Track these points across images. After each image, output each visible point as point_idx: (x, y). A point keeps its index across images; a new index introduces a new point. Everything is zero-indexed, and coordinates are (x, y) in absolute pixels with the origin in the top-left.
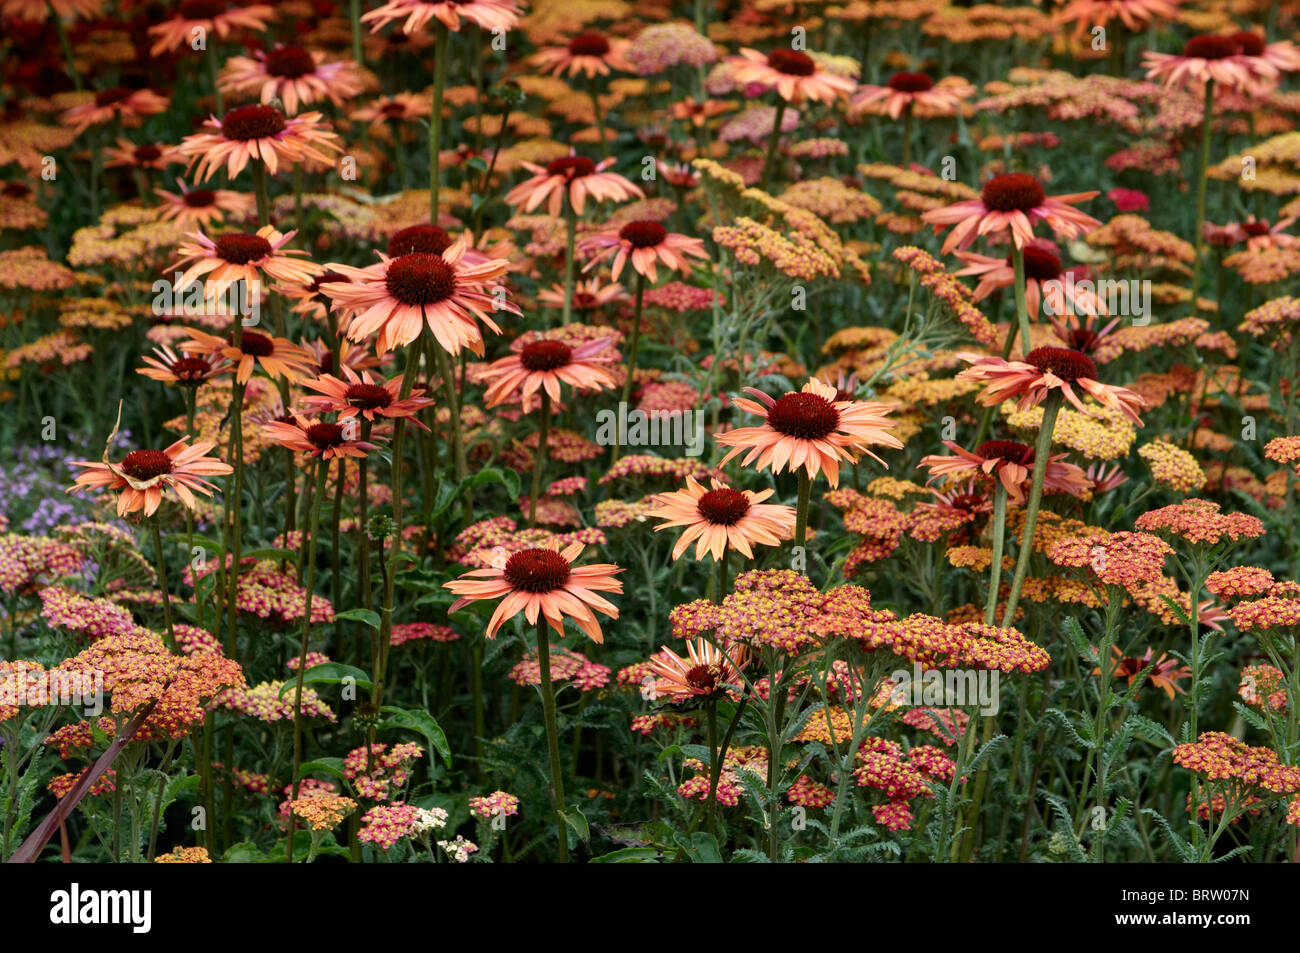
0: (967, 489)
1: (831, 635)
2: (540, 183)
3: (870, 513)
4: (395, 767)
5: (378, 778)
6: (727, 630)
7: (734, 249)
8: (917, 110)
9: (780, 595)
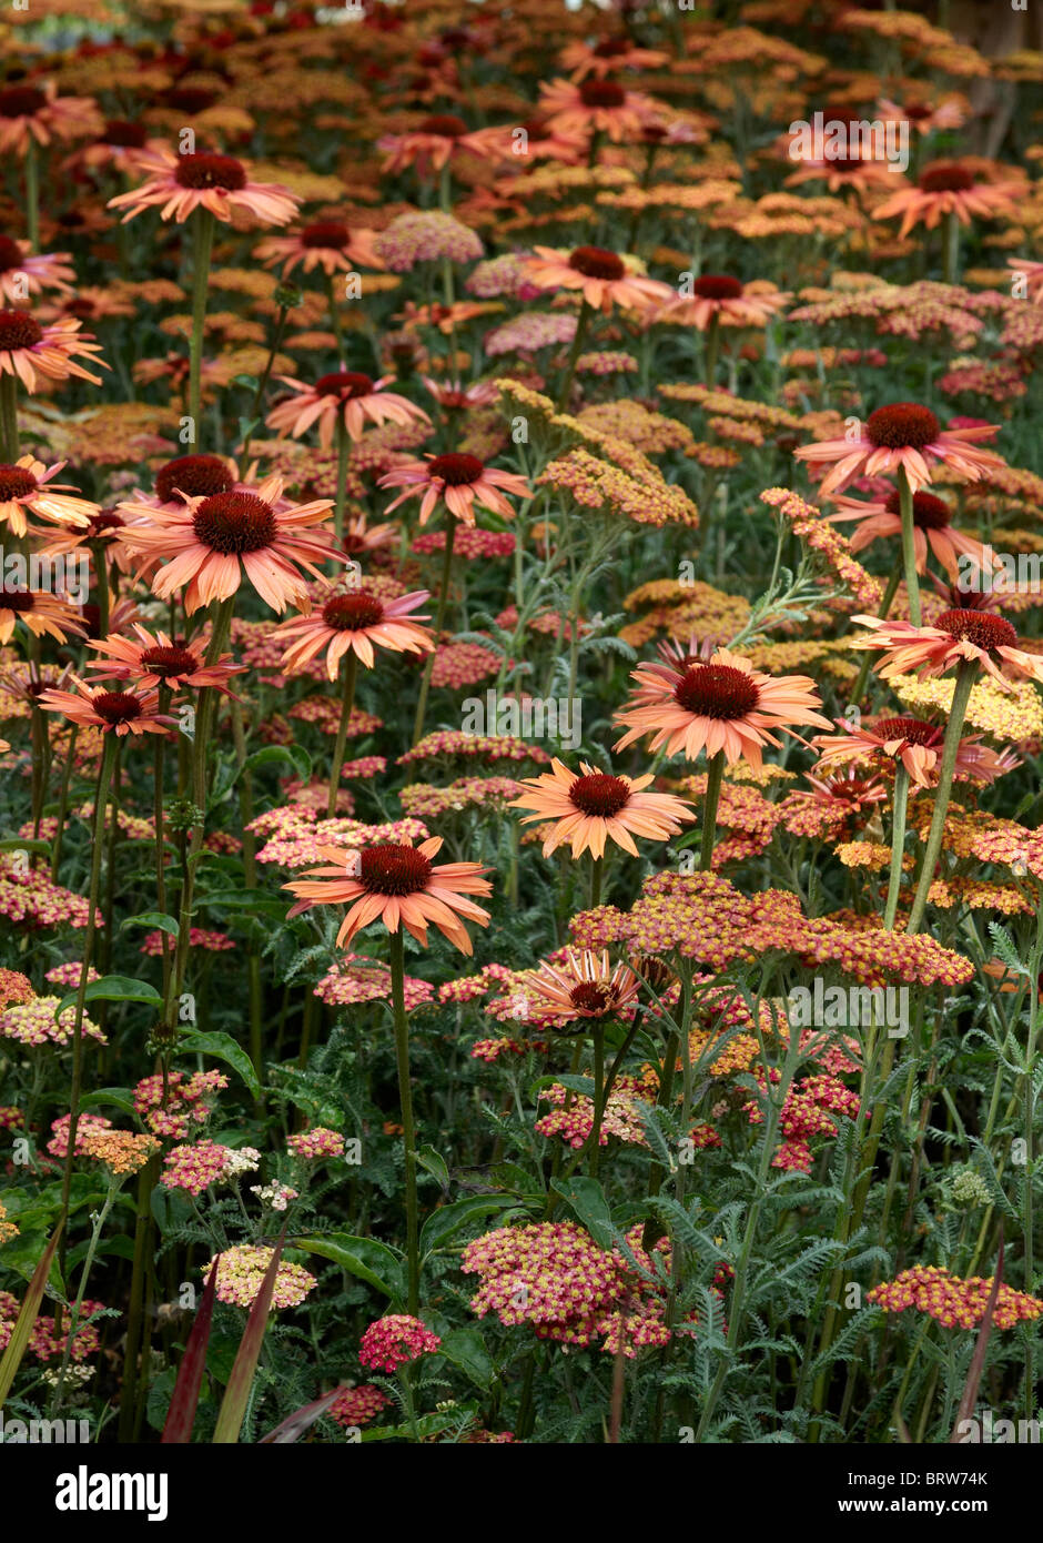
0: (847, 776)
1: (770, 948)
2: (309, 404)
3: (737, 803)
4: (197, 1099)
5: (175, 1112)
6: (642, 941)
7: (573, 489)
8: (725, 319)
9: (700, 900)
